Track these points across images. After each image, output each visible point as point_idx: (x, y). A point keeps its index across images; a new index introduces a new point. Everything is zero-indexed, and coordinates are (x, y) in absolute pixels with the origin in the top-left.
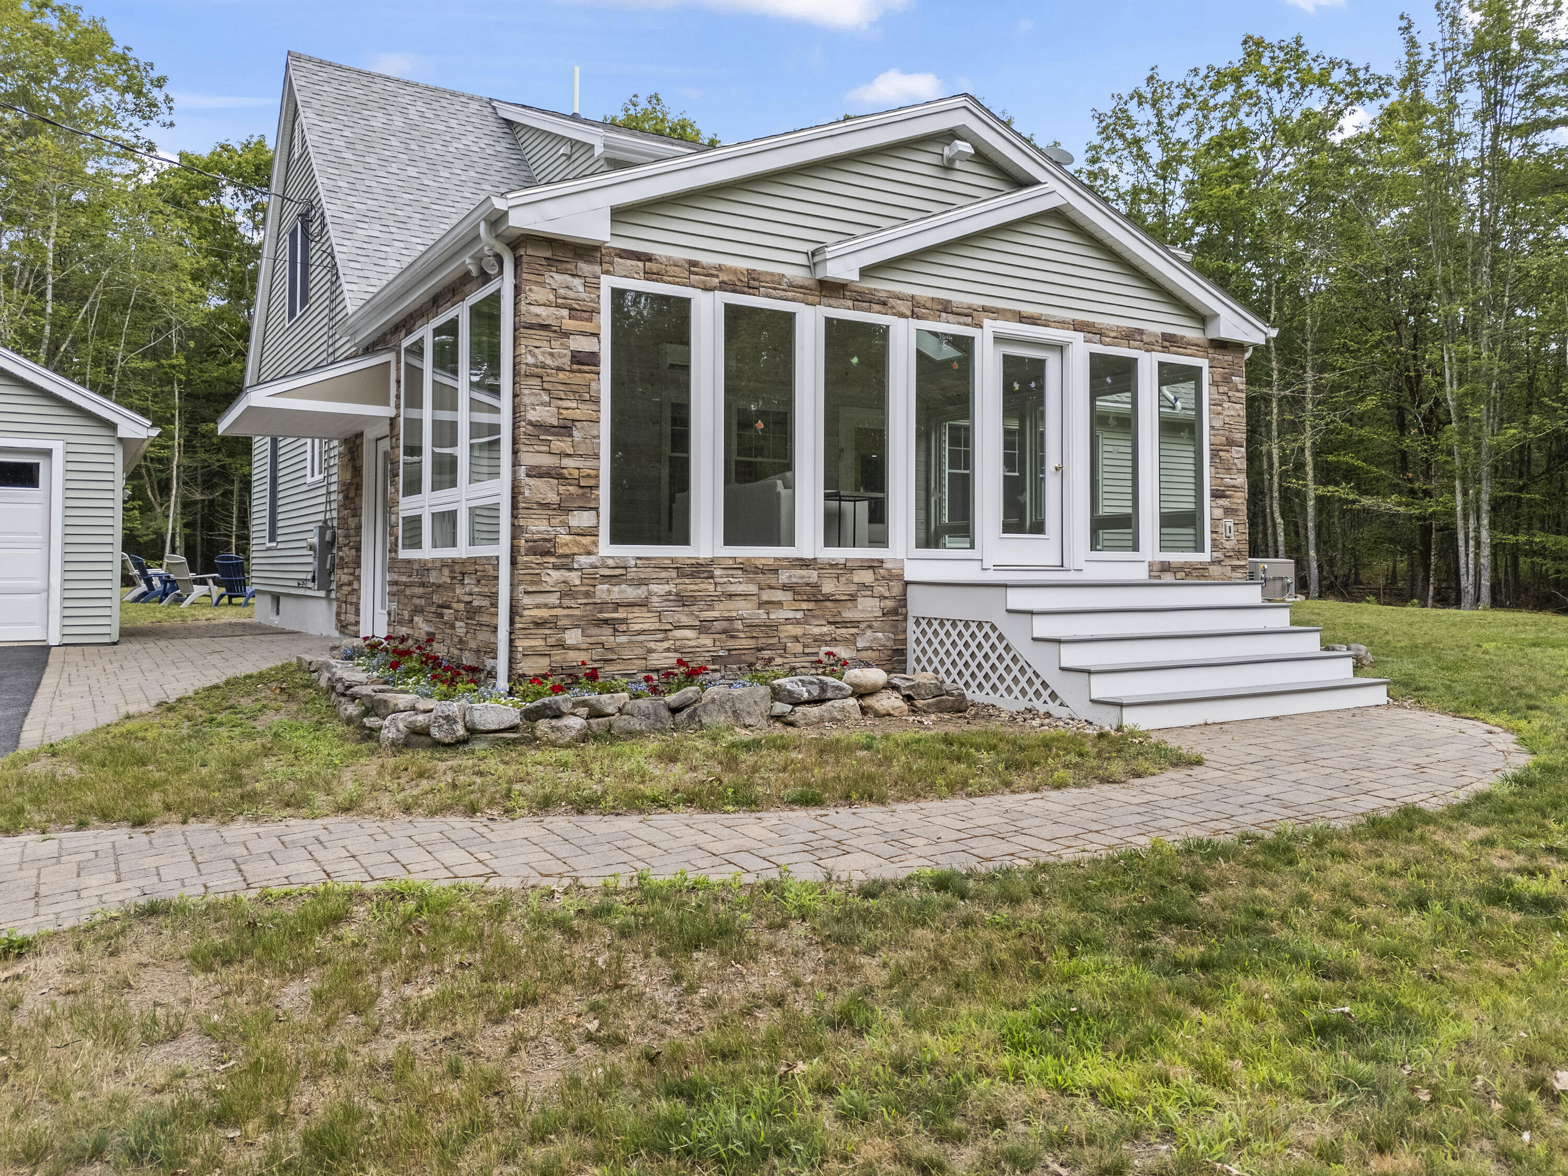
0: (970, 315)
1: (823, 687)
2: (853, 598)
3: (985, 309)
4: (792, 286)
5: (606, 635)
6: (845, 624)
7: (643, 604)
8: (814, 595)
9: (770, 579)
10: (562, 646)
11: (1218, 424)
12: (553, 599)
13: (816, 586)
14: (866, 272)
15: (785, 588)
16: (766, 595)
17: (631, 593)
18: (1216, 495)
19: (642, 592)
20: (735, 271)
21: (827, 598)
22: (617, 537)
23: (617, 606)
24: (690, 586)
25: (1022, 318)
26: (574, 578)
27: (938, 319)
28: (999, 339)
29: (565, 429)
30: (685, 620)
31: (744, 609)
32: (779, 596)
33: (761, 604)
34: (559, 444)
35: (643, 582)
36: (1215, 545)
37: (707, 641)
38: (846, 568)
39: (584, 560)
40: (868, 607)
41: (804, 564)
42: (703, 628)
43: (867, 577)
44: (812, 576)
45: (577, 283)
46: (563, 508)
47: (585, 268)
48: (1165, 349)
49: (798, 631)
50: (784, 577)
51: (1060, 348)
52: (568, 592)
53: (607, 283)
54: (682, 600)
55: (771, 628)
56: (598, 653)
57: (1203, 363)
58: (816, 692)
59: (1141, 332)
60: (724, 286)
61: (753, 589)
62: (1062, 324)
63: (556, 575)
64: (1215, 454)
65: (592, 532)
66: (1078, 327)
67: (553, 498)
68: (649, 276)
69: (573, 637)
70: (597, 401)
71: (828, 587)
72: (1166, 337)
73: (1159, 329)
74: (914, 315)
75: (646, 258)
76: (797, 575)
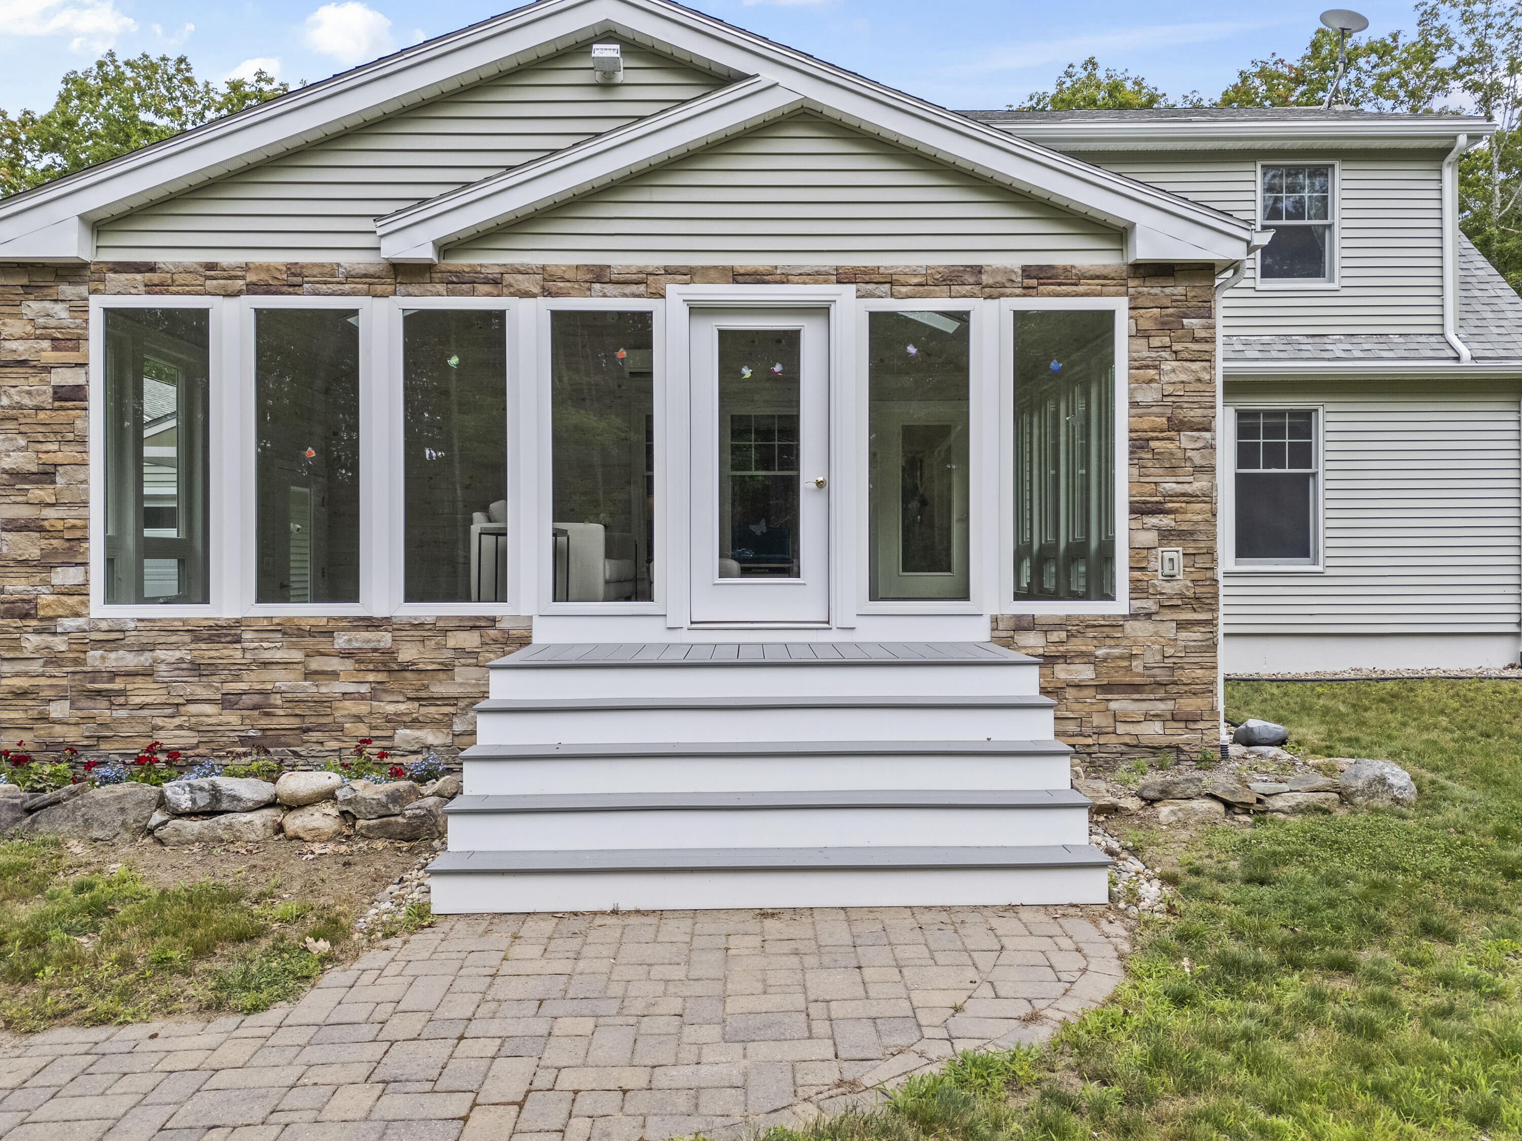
1: (216, 793)
2: (447, 669)
3: (670, 271)
4: (350, 277)
5: (102, 711)
6: (432, 700)
7: (148, 673)
8: (386, 664)
9: (322, 644)
10: (44, 718)
11: (1148, 395)
12: (36, 667)
13: (390, 653)
14: (446, 248)
15: (346, 654)
16: (316, 664)
17: (129, 660)
18: (1139, 510)
19: (145, 659)
20: (267, 268)
21: (405, 668)
22: (112, 596)
23: (113, 675)
24: (208, 652)
25: (737, 277)
26: (59, 644)
27: (588, 292)
28: (697, 310)
29: (46, 475)
30: (202, 692)
31: (283, 680)
32: (334, 664)
33: (309, 675)
34: (37, 493)
35: (149, 647)
36: (1137, 589)
37: (232, 718)
38: (440, 629)
39: (69, 623)
40: (470, 680)
41: (371, 624)
42: (228, 702)
43: (470, 640)
44: (385, 639)
45: (60, 311)
46: (46, 564)
47: (67, 290)
48: (1029, 289)
49: (362, 708)
50: (341, 641)
51: (822, 311)
52: (53, 659)
53: (97, 305)
54: (197, 669)
55: (324, 702)
56: (88, 729)
57: (1120, 305)
58: (203, 801)
59: (978, 270)
60: (253, 289)
61: (296, 655)
62: (816, 276)
63: (35, 640)
64: (1139, 445)
65: (81, 591)
66: (844, 277)
67: (35, 553)
68: (151, 289)
69: (58, 710)
70: (82, 441)
71: (407, 653)
72: (1027, 271)
73: (1016, 262)
74: (548, 293)
75: (151, 268)
76: (362, 639)
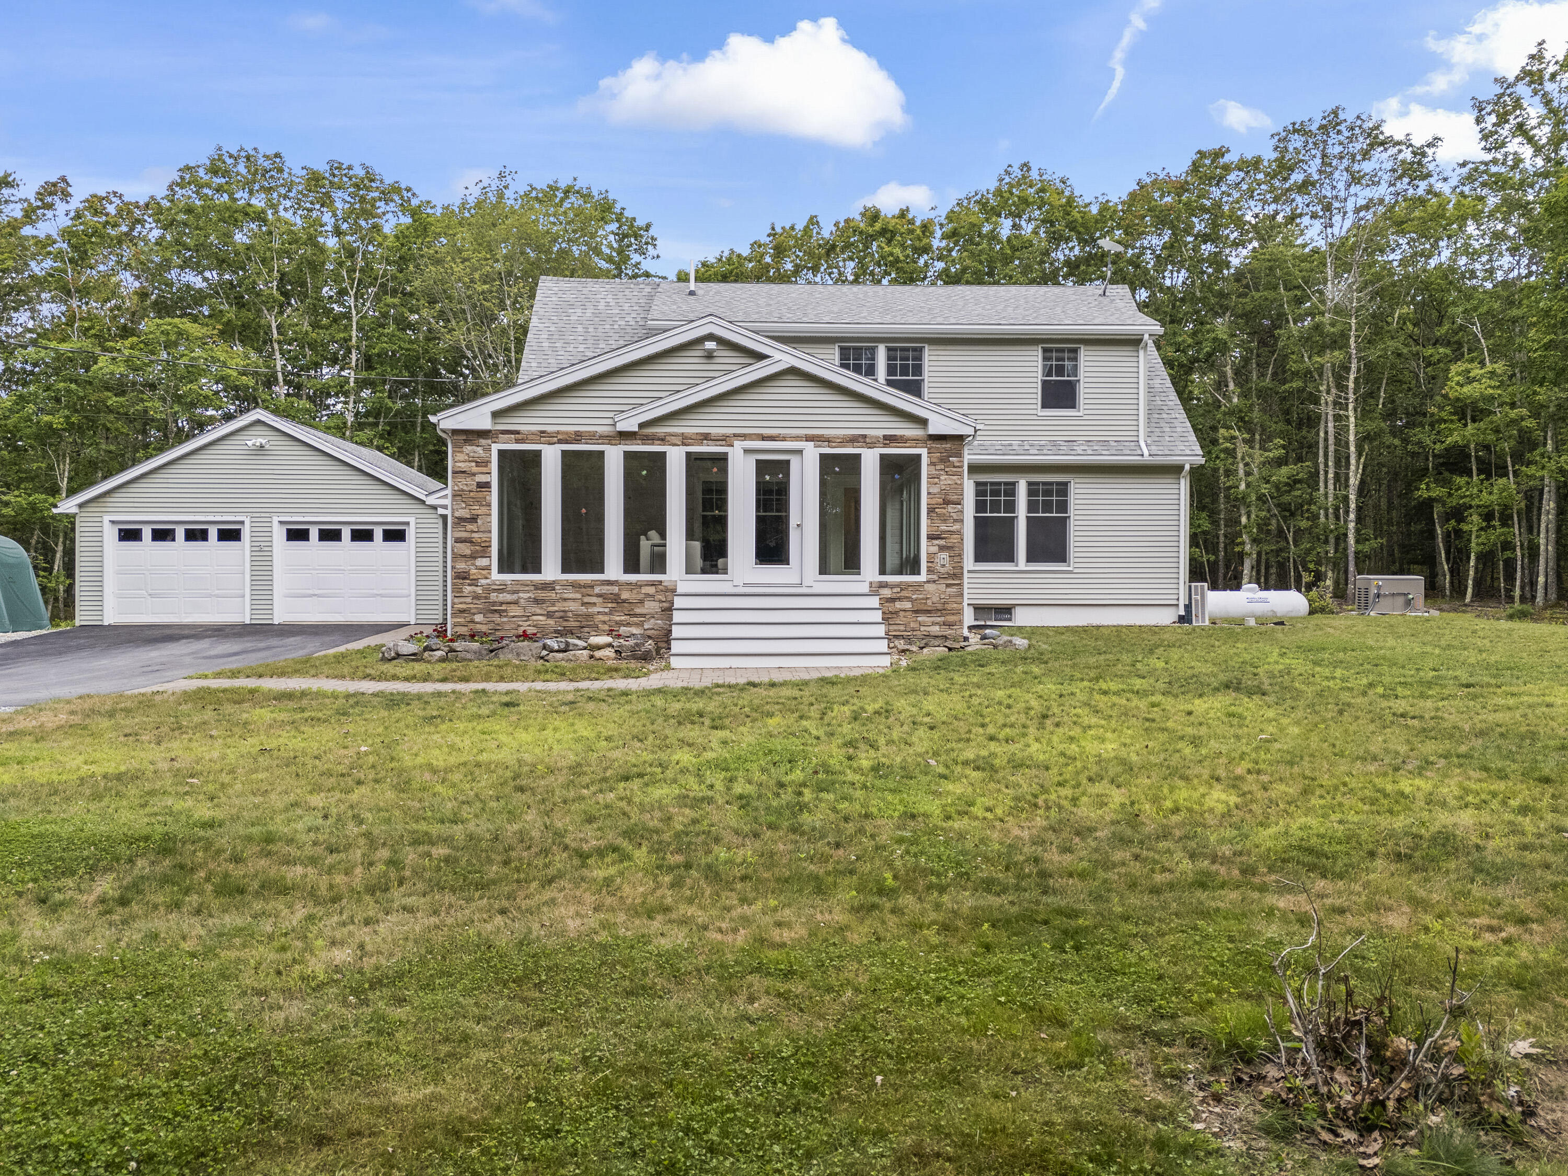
0: (726, 440)
1: (568, 644)
2: (641, 602)
3: (736, 435)
4: (601, 437)
5: (496, 618)
6: (635, 615)
7: (516, 603)
8: (616, 599)
9: (589, 591)
10: (473, 621)
11: (935, 490)
12: (469, 600)
13: (618, 595)
14: (641, 426)
15: (599, 596)
16: (586, 600)
17: (509, 597)
18: (931, 537)
19: (515, 597)
20: (567, 433)
21: (624, 601)
22: (501, 570)
23: (502, 604)
24: (541, 594)
25: (764, 438)
26: (479, 590)
27: (701, 444)
28: (747, 451)
29: (474, 519)
30: (539, 611)
31: (573, 606)
32: (594, 600)
33: (583, 604)
34: (470, 527)
35: (517, 592)
36: (930, 571)
37: (551, 622)
38: (639, 585)
39: (483, 582)
40: (651, 607)
41: (609, 583)
42: (549, 615)
43: (651, 590)
44: (616, 589)
45: (479, 450)
46: (473, 557)
47: (483, 442)
48: (885, 446)
49: (606, 618)
50: (597, 590)
51: (800, 452)
52: (476, 597)
53: (495, 448)
54: (537, 601)
55: (589, 616)
56: (491, 626)
57: (923, 452)
59: (865, 436)
60: (560, 442)
61: (578, 596)
62: (797, 438)
63: (469, 588)
64: (931, 510)
65: (488, 568)
66: (809, 438)
67: (468, 552)
68: (517, 441)
69: (478, 618)
70: (489, 505)
71: (625, 595)
72: (886, 437)
73: (881, 433)
74: (684, 444)
75: (518, 432)
76: (606, 589)
